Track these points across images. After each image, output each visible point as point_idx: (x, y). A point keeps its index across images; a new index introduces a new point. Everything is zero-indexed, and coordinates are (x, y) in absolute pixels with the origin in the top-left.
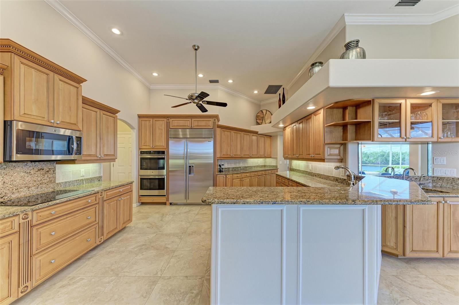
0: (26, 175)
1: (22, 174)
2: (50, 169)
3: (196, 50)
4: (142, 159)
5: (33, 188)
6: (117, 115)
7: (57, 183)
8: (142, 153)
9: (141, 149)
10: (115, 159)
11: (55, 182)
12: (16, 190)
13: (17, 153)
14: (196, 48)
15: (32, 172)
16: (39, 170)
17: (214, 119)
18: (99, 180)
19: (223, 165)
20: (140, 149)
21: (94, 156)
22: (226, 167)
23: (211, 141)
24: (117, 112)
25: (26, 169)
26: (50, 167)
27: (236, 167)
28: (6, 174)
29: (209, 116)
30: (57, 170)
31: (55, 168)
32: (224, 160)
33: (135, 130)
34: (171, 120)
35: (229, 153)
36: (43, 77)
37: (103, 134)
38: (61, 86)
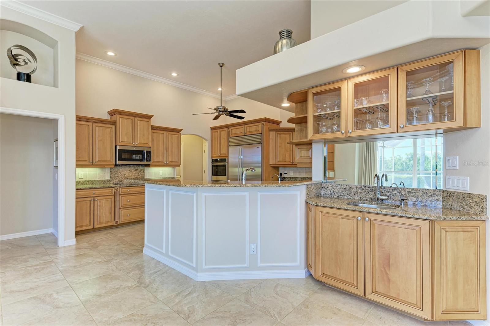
0: (130, 172)
1: (128, 172)
3: (221, 67)
4: (213, 166)
6: (181, 132)
8: (213, 160)
9: (213, 157)
10: (179, 165)
11: (143, 178)
12: (126, 179)
13: (118, 160)
14: (221, 65)
15: (133, 171)
16: (136, 170)
17: (262, 123)
19: (286, 174)
20: (212, 157)
21: (161, 162)
22: (291, 177)
23: (259, 147)
24: (181, 130)
25: (130, 168)
26: (141, 169)
27: (307, 177)
29: (258, 121)
30: (145, 171)
31: (144, 169)
32: (288, 168)
33: (208, 141)
34: (230, 129)
35: (287, 159)
36: (130, 121)
37: (168, 147)
38: (139, 123)
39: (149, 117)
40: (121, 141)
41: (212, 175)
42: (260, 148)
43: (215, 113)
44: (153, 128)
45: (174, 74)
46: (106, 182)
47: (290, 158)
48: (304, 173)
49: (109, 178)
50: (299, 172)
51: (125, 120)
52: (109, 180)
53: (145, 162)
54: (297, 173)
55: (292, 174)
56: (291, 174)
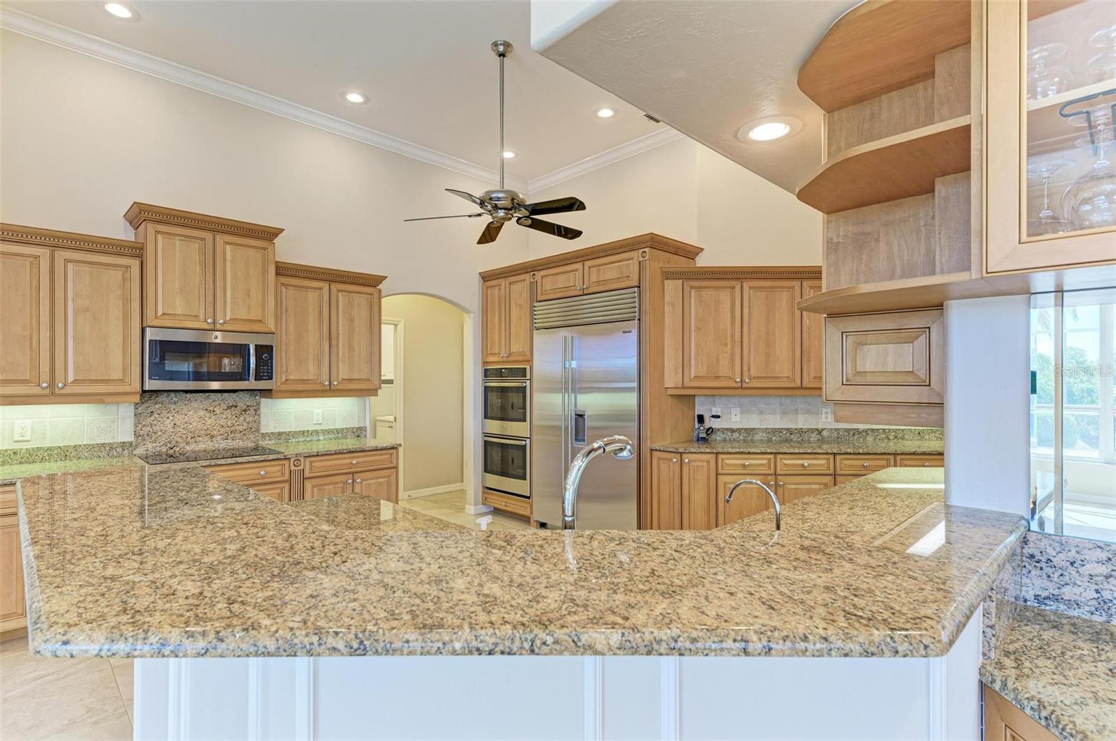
0: (208, 415)
1: (202, 413)
2: (248, 406)
3: (502, 55)
4: (487, 390)
5: (219, 438)
6: (380, 287)
7: (262, 434)
8: (486, 373)
9: (487, 362)
10: (377, 390)
11: (258, 430)
12: (192, 438)
13: (150, 378)
14: (501, 48)
15: (217, 411)
16: (229, 407)
17: (641, 251)
18: (358, 436)
19: (719, 417)
20: (485, 363)
21: (314, 382)
22: (734, 426)
23: (630, 332)
24: (381, 279)
25: (206, 404)
26: (248, 404)
27: (788, 429)
28: (178, 412)
29: (628, 245)
30: (263, 410)
31: (258, 404)
32: (724, 399)
33: (472, 315)
34: (539, 275)
35: (724, 370)
36: (195, 246)
37: (338, 334)
38: (228, 254)
39: (269, 235)
40: (160, 313)
41: (486, 417)
42: (634, 336)
43: (480, 215)
44: (283, 270)
45: (355, 98)
46: (119, 450)
47: (732, 367)
48: (778, 416)
49: (130, 438)
50: (761, 412)
51: (177, 242)
52: (131, 444)
53: (252, 383)
54: (755, 416)
55: (738, 418)
56: (733, 420)
